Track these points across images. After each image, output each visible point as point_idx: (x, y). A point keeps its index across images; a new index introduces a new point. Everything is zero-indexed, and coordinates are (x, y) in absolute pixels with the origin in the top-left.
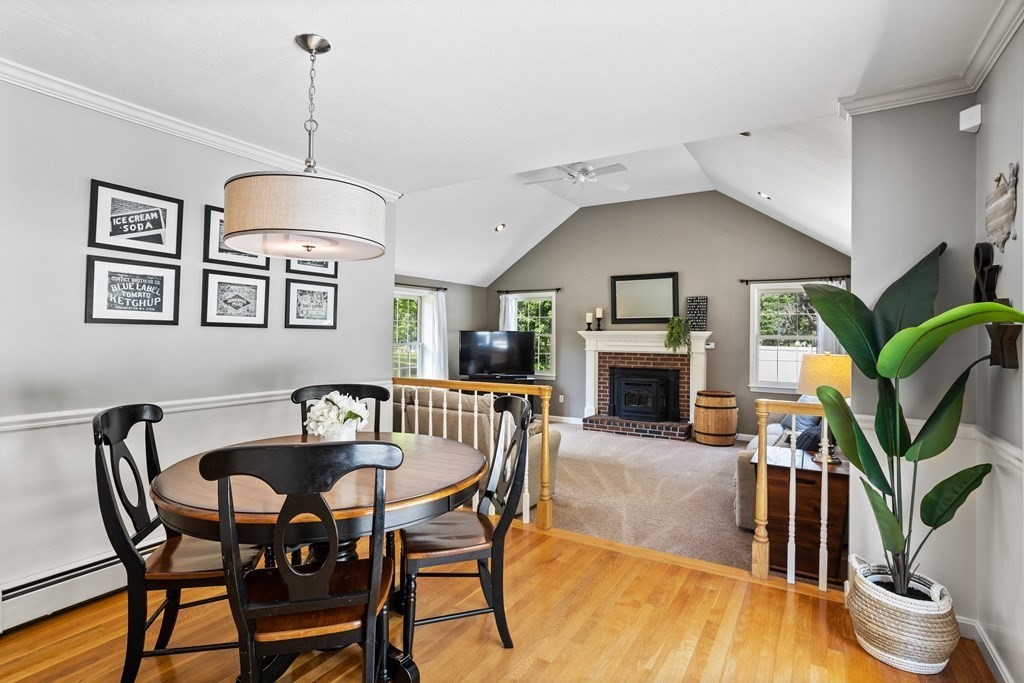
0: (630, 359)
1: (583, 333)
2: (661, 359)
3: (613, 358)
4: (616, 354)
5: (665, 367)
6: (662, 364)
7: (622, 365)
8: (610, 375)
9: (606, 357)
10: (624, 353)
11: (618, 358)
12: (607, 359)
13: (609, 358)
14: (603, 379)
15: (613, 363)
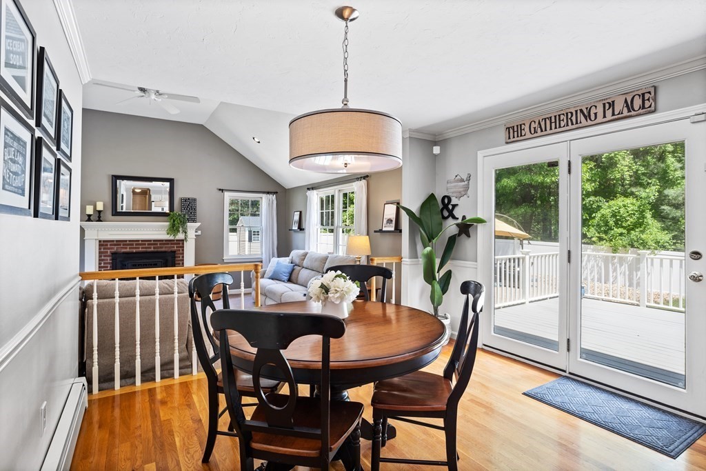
0: (133, 245)
1: (83, 224)
2: (160, 244)
3: (115, 245)
4: (117, 241)
5: (163, 249)
6: (161, 248)
7: (124, 250)
8: (112, 260)
9: (107, 245)
10: (126, 241)
11: (120, 245)
12: (109, 246)
13: (110, 245)
14: (104, 263)
15: (115, 249)
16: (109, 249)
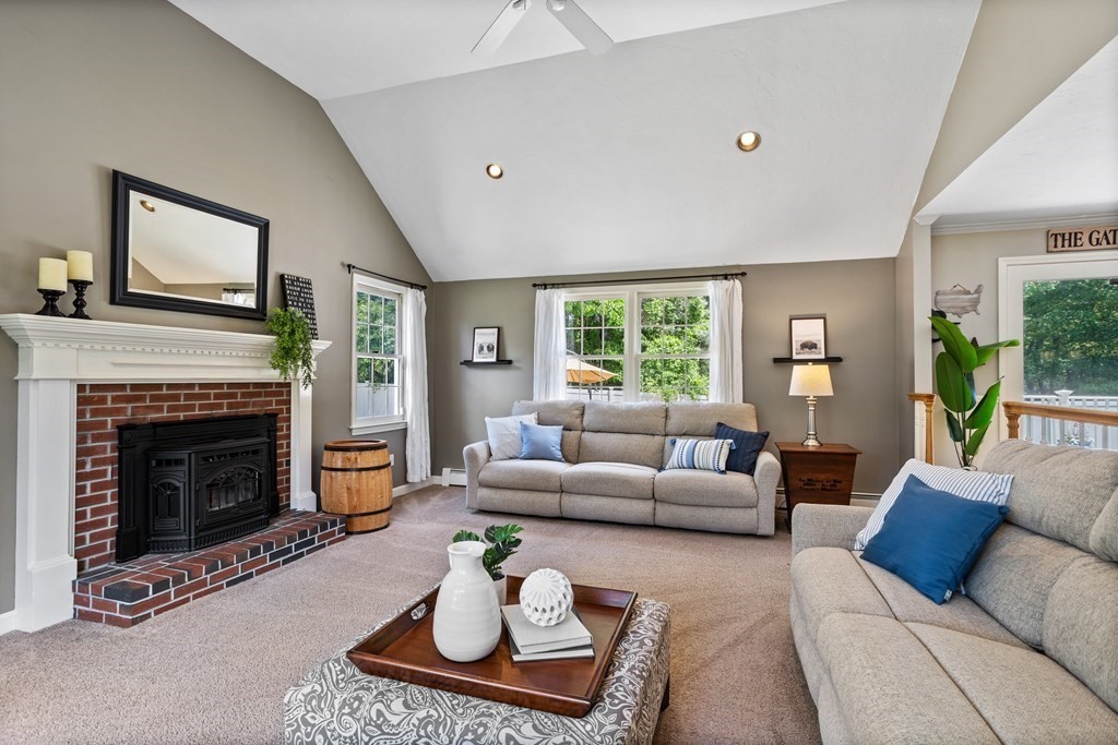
0: (177, 398)
1: (27, 323)
2: (243, 395)
3: (128, 399)
4: (135, 387)
5: (249, 410)
6: (245, 405)
7: (152, 416)
8: (120, 449)
9: (103, 400)
10: (159, 386)
11: (141, 398)
12: (109, 404)
13: (115, 399)
14: (95, 463)
15: (128, 413)
16: (109, 412)
